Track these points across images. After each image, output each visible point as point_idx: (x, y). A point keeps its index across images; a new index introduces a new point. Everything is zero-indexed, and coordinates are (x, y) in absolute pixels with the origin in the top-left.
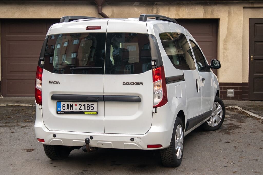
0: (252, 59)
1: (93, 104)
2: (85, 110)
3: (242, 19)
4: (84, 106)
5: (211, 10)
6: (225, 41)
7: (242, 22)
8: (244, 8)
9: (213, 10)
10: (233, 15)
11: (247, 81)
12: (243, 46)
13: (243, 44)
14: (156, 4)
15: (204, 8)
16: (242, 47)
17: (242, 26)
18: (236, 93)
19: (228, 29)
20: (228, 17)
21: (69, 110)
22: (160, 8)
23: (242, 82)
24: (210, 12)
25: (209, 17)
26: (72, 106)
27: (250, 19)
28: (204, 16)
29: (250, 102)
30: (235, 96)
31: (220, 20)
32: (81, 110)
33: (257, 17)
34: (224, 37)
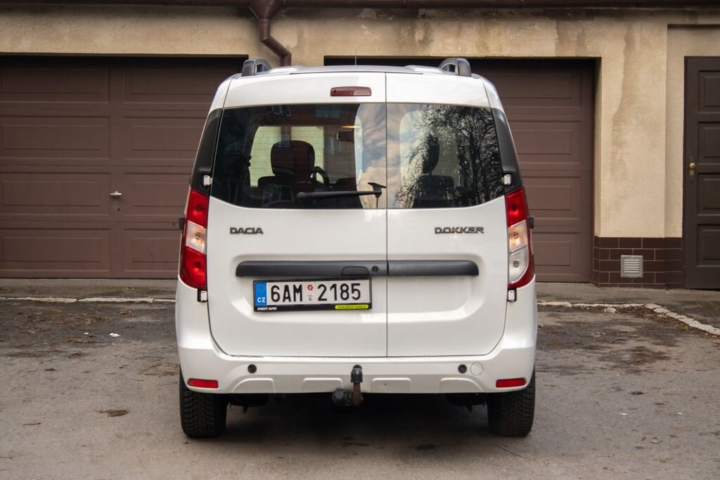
0: (692, 173)
1: (358, 284)
2: (336, 299)
3: (664, 58)
4: (333, 289)
5: (576, 33)
6: (618, 120)
7: (664, 68)
8: (670, 27)
9: (583, 34)
10: (638, 47)
11: (678, 233)
12: (667, 135)
13: (667, 130)
14: (424, 16)
15: (557, 28)
16: (663, 137)
17: (665, 78)
18: (646, 266)
19: (624, 88)
20: (625, 54)
21: (290, 300)
22: (433, 25)
23: (663, 236)
24: (575, 39)
25: (570, 52)
26: (298, 290)
27: (687, 59)
28: (557, 50)
30: (644, 275)
31: (603, 61)
32: (325, 300)
33: (706, 55)
34: (615, 110)
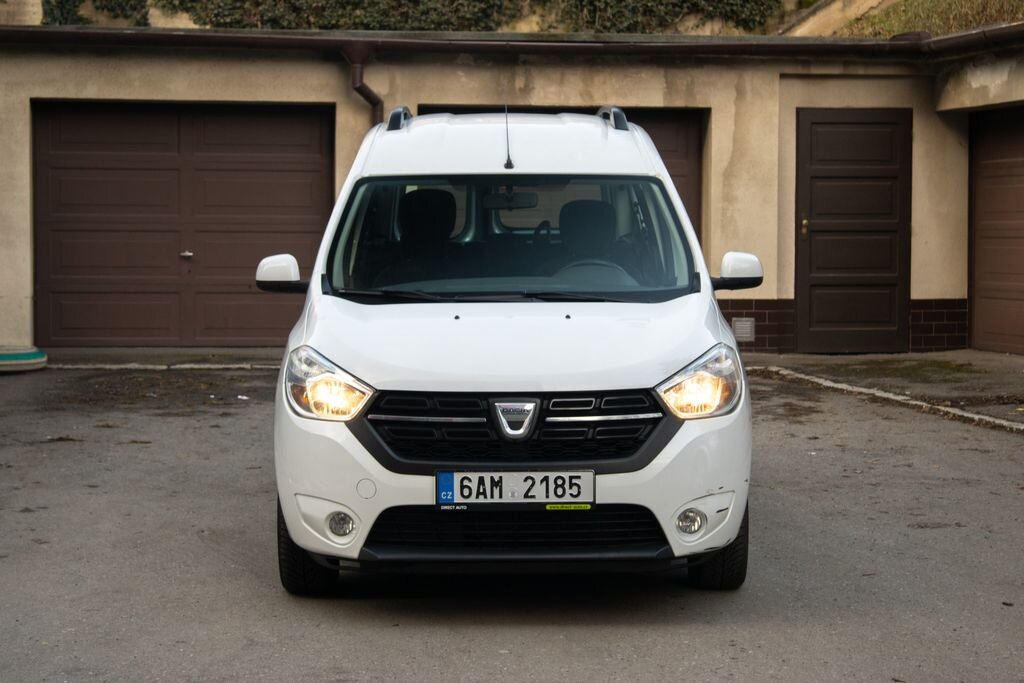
0: (804, 230)
3: (777, 109)
5: (685, 82)
6: (728, 175)
7: (776, 120)
8: (783, 76)
9: (693, 82)
10: (749, 97)
11: (790, 294)
12: (779, 191)
13: (779, 185)
14: (525, 63)
15: (666, 77)
16: (776, 193)
17: (777, 131)
18: (758, 330)
19: (735, 140)
20: (735, 104)
22: (534, 72)
23: (775, 298)
24: (684, 88)
25: (679, 102)
27: (799, 111)
28: (665, 99)
29: (802, 356)
30: (756, 339)
31: (713, 112)
33: (817, 106)
34: (725, 164)
